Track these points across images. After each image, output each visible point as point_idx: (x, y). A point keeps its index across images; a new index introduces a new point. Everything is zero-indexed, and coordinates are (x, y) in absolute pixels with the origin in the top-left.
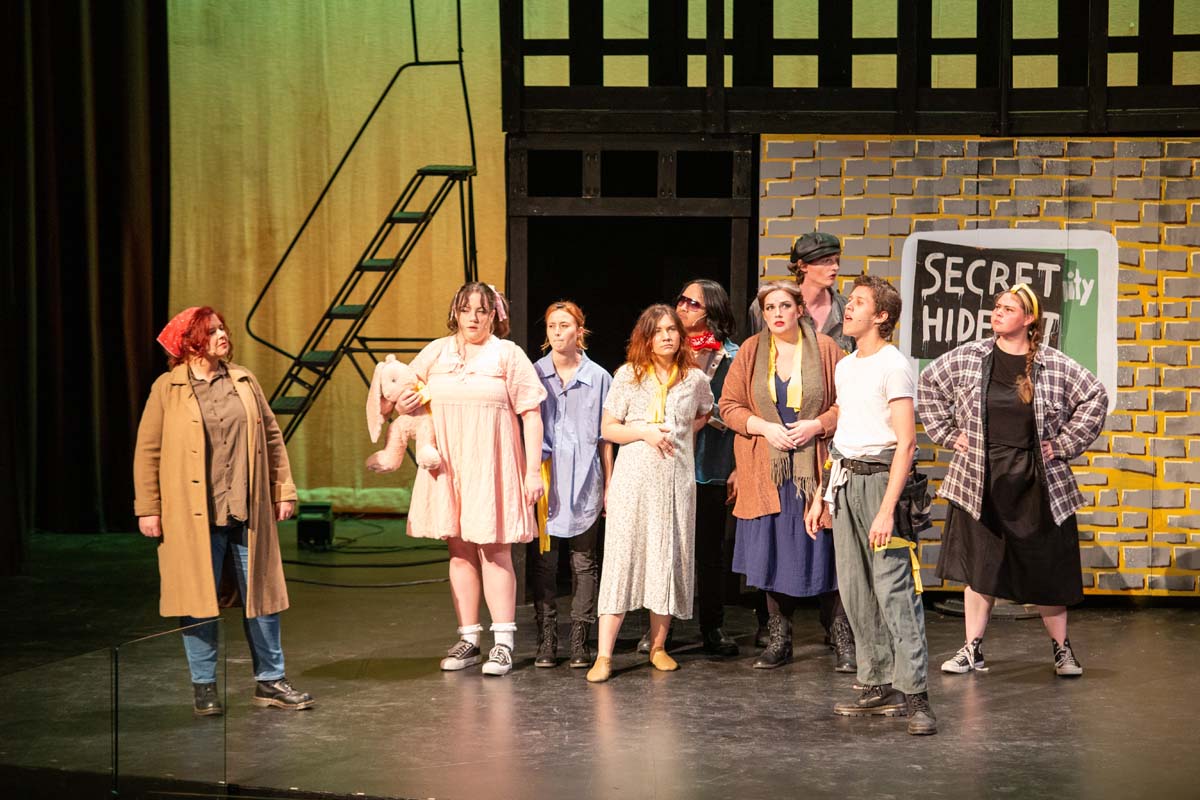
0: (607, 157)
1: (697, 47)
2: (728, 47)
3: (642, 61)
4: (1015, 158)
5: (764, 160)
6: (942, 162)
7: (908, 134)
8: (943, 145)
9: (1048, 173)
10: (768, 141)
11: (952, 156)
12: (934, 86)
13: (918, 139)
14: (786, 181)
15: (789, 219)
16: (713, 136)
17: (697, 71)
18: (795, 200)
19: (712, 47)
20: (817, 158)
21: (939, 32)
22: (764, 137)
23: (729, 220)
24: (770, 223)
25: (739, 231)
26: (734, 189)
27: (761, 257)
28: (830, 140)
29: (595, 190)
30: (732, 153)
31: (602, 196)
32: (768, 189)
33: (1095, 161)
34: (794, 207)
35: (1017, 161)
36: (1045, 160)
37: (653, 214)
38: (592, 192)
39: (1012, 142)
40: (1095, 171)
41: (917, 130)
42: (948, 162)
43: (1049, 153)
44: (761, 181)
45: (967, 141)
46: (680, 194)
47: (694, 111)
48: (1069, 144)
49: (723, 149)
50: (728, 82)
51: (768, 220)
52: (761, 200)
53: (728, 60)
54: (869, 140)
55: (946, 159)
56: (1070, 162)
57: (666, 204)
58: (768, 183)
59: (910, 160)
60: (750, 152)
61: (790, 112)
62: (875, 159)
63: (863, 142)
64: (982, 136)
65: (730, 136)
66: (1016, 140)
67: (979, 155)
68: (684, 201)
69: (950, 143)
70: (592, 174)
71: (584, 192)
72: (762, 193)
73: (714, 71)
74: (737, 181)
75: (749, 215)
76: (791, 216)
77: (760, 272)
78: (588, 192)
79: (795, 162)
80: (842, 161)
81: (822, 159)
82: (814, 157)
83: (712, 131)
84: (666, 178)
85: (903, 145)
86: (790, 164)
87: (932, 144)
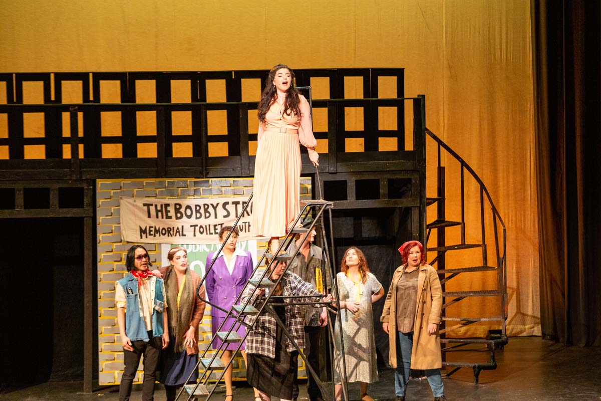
0: (27, 191)
1: (67, 141)
2: (81, 140)
3: (42, 148)
4: (210, 188)
5: (98, 191)
6: (178, 190)
7: (162, 178)
8: (178, 183)
9: (224, 194)
10: (100, 182)
11: (182, 187)
12: (174, 156)
13: (167, 180)
14: (109, 200)
15: (110, 217)
16: (76, 181)
17: (67, 152)
18: (113, 208)
19: (74, 140)
20: (122, 189)
21: (175, 132)
22: (98, 180)
23: (83, 218)
24: (102, 219)
25: (88, 222)
26: (85, 204)
27: (98, 235)
28: (128, 181)
29: (21, 206)
30: (83, 188)
31: (25, 208)
32: (100, 203)
33: (245, 188)
34: (112, 211)
35: (211, 189)
36: (223, 188)
37: (48, 216)
38: (20, 207)
39: (208, 181)
40: (245, 193)
41: (167, 175)
42: (181, 190)
43: (225, 185)
44: (97, 200)
45: (189, 181)
46: (60, 207)
47: (65, 170)
48: (234, 181)
49: (79, 186)
50: (81, 155)
51: (101, 218)
52: (98, 209)
53: (81, 147)
54: (145, 181)
55: (180, 189)
56: (234, 189)
57: (55, 211)
58: (101, 201)
59: (164, 189)
60: (92, 187)
61: (109, 169)
62: (149, 189)
63: (143, 182)
64: (196, 178)
65: (83, 180)
66: (210, 180)
67: (194, 187)
68: (62, 210)
69: (181, 181)
70: (20, 199)
71: (16, 207)
72: (98, 206)
73: (75, 152)
74: (86, 200)
75: (92, 215)
76: (111, 216)
77: (98, 241)
78: (18, 207)
79: (112, 191)
80: (133, 191)
81: (124, 190)
82: (121, 189)
83: (74, 178)
84: (54, 199)
85: (161, 183)
86: (110, 192)
87: (173, 183)
